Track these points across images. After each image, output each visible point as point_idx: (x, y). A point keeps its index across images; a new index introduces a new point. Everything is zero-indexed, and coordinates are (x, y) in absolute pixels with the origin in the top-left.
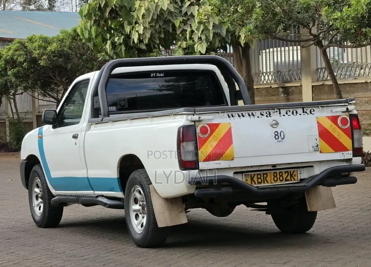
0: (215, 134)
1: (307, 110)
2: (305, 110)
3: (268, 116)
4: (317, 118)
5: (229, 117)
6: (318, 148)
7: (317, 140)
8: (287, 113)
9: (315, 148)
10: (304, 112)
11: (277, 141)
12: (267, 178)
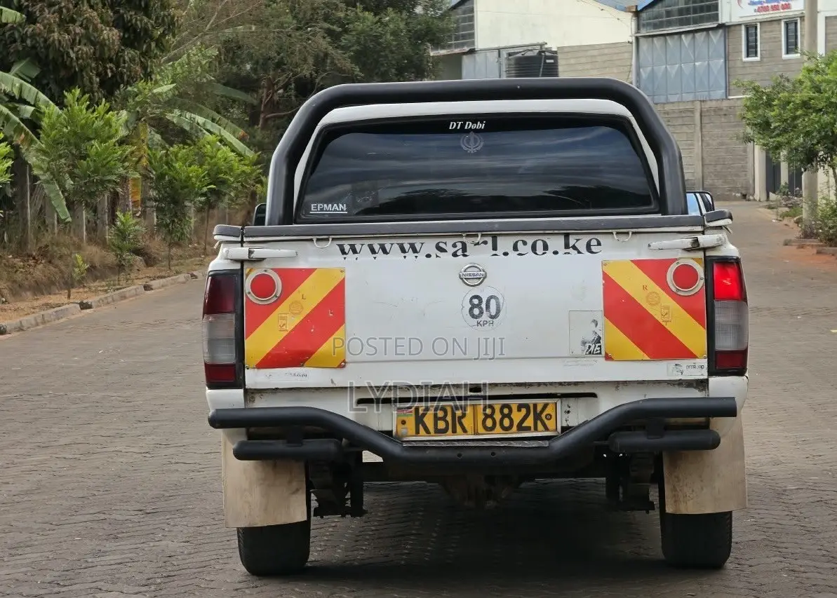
0: (295, 296)
1: (578, 240)
2: (572, 241)
3: (460, 253)
4: (604, 264)
5: (343, 252)
6: (600, 346)
7: (597, 325)
8: (515, 248)
9: (590, 347)
10: (567, 246)
11: (475, 321)
12: (464, 421)
